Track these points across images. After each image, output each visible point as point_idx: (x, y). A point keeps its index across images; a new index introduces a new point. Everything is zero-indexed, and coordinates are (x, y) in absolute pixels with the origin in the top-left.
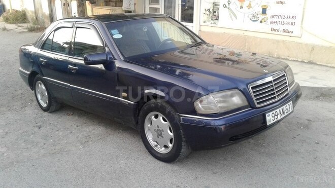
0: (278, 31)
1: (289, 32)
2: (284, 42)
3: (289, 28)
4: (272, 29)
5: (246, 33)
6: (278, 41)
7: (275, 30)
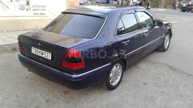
0: (38, 14)
1: (43, 14)
2: (43, 20)
3: (43, 12)
4: (35, 14)
5: (17, 18)
6: (40, 20)
7: (36, 14)
